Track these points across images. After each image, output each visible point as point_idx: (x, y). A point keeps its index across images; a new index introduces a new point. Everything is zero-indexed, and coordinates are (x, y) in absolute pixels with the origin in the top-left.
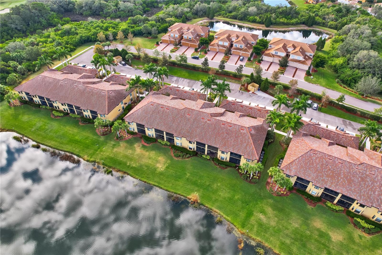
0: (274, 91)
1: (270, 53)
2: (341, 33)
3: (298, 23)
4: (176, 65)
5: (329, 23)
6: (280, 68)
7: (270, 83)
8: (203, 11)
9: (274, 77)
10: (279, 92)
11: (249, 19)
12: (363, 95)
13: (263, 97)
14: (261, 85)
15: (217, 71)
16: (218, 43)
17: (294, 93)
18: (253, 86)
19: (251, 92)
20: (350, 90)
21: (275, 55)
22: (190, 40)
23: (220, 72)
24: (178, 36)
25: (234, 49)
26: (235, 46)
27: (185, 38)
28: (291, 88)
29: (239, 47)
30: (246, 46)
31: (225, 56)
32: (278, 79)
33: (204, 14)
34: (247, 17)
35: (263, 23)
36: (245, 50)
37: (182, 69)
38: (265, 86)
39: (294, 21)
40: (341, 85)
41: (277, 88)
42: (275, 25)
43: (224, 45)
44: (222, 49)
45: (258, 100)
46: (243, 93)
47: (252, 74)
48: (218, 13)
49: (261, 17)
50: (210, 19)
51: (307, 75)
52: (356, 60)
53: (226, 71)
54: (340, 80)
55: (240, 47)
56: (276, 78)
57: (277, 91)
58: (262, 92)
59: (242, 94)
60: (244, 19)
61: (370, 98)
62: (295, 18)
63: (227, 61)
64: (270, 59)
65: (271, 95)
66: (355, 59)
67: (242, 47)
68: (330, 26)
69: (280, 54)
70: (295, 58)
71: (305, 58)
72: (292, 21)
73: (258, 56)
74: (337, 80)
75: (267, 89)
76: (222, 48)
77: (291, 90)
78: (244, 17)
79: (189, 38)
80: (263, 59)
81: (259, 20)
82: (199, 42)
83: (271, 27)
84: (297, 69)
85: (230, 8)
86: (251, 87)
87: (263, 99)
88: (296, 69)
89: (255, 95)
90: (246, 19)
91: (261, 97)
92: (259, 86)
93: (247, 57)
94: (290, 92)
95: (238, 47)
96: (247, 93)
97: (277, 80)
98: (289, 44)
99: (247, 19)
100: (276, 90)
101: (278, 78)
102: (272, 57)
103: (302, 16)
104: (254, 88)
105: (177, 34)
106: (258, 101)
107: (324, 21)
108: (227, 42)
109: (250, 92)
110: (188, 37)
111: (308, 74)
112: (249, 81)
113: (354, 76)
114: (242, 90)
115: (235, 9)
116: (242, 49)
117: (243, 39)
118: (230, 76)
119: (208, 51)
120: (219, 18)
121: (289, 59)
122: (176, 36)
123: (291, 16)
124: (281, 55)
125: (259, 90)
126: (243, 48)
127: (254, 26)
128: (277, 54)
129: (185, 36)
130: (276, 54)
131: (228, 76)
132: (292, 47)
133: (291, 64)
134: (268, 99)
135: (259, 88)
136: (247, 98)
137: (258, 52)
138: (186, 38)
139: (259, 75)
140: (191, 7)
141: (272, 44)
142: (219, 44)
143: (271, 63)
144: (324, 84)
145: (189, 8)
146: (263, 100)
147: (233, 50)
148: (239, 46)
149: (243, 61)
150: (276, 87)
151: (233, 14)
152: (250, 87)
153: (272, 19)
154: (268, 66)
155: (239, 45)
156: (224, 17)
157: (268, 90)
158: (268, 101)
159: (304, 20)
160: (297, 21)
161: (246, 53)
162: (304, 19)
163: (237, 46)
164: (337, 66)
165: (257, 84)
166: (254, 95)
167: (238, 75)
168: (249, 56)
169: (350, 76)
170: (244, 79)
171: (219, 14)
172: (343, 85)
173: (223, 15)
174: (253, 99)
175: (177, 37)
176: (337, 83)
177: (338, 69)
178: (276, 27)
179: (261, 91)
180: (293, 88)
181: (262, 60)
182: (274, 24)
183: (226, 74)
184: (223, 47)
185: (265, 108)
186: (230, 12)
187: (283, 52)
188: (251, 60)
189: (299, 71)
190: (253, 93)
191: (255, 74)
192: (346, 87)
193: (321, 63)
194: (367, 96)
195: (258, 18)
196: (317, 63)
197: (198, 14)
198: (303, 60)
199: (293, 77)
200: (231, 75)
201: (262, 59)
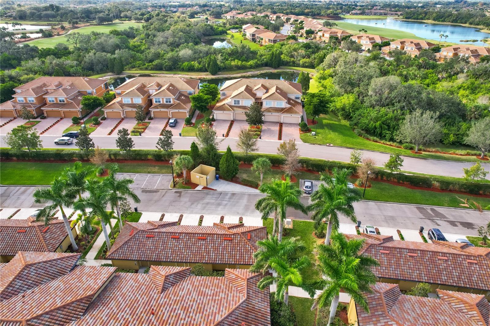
0: (250, 173)
1: (224, 104)
2: (326, 67)
3: (259, 65)
4: (15, 158)
5: (301, 61)
6: (251, 127)
7: (240, 159)
8: (102, 64)
9: (243, 143)
10: (265, 173)
11: (182, 67)
12: (411, 149)
13: (229, 195)
14: (220, 166)
15: (116, 154)
16: (121, 101)
17: (296, 170)
18: (203, 173)
19: (199, 188)
20: (387, 145)
21: (236, 107)
22: (62, 104)
23: (123, 155)
24: (33, 99)
25: (156, 107)
26: (156, 102)
27: (50, 101)
28: (286, 160)
29: (165, 102)
30: (178, 99)
31: (138, 124)
32: (254, 147)
33: (105, 68)
34: (178, 65)
35: (206, 71)
36: (177, 106)
37: (29, 163)
38: (229, 166)
39: (251, 62)
40: (368, 139)
41: (257, 167)
42: (224, 71)
43: (134, 102)
44: (132, 112)
45: (219, 205)
46: (180, 193)
47: (194, 146)
48: (130, 65)
49: (201, 62)
50: (117, 75)
51: (303, 131)
52: (372, 93)
53: (135, 151)
54: (363, 130)
55: (167, 102)
56: (248, 144)
57: (259, 173)
58: (226, 182)
59: (180, 196)
60: (175, 68)
61: (424, 151)
62: (252, 59)
63: (143, 132)
64: (228, 115)
65: (246, 185)
66: (370, 93)
67: (170, 102)
68: (303, 64)
69: (243, 103)
70: (272, 106)
71: (289, 103)
72: (249, 63)
73: (204, 115)
74: (356, 131)
75: (237, 174)
76: (130, 109)
77: (287, 164)
78: (173, 65)
79: (60, 101)
80: (215, 118)
81: (198, 66)
82: (81, 106)
83: (219, 74)
84: (281, 125)
85: (150, 56)
86: (198, 176)
87: (230, 198)
88: (279, 124)
89: (212, 192)
90: (177, 68)
91: (226, 194)
92: (216, 170)
93: (183, 119)
94: (288, 170)
95: (161, 102)
96: (190, 191)
97: (253, 150)
98: (255, 86)
99: (180, 67)
100: (255, 171)
101: (252, 145)
102: (230, 110)
103: (261, 56)
104: (205, 176)
105: (31, 95)
106: (221, 207)
107: (292, 59)
108: (138, 96)
109: (197, 188)
110: (56, 98)
111: (305, 128)
112: (189, 162)
113: (384, 119)
114: (177, 186)
115: (158, 56)
116: (171, 105)
117: (171, 88)
118: (148, 160)
119: (104, 119)
120: (133, 72)
121: (262, 110)
122: (29, 101)
123: (246, 58)
124: (246, 105)
125: (217, 179)
126: (172, 103)
127: (192, 75)
128: (239, 103)
129: (50, 98)
130: (237, 105)
131: (143, 160)
132: (262, 88)
133: (267, 117)
134: (242, 194)
135: (216, 174)
136: (192, 204)
137: (202, 105)
138: (53, 101)
139: (211, 145)
140: (80, 59)
141: (226, 90)
142: (124, 102)
143: (232, 123)
144: (339, 141)
145: (77, 60)
146: (232, 200)
147: (152, 110)
148: (163, 101)
149: (175, 128)
150: (254, 163)
151: (155, 62)
152: (195, 176)
153: (218, 62)
154: (227, 128)
155: (163, 99)
156: (141, 69)
157: (237, 176)
158: (244, 201)
159: (265, 60)
160: (256, 63)
161: (181, 111)
162: (266, 58)
163: (159, 102)
164: (347, 108)
165: (211, 165)
166: (207, 194)
167: (164, 155)
168: (188, 117)
169: (377, 119)
170: (176, 159)
171: (132, 66)
172: (372, 138)
173: (139, 67)
174: (208, 204)
175: (33, 101)
176: (359, 135)
177: (350, 113)
178: (227, 73)
179: (222, 181)
180: (290, 159)
181: (213, 120)
182: (223, 69)
183: (138, 157)
184: (131, 107)
185: (241, 225)
186: (151, 61)
187: (249, 99)
188: (192, 123)
189: (287, 128)
190: (205, 188)
191: (201, 146)
192: (378, 139)
193: (320, 105)
194: (420, 150)
195: (196, 64)
196: (315, 107)
197: (95, 69)
198: (288, 106)
199: (280, 138)
200: (150, 157)
201: (213, 118)
